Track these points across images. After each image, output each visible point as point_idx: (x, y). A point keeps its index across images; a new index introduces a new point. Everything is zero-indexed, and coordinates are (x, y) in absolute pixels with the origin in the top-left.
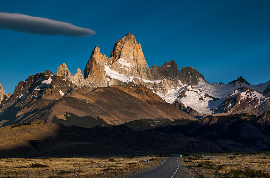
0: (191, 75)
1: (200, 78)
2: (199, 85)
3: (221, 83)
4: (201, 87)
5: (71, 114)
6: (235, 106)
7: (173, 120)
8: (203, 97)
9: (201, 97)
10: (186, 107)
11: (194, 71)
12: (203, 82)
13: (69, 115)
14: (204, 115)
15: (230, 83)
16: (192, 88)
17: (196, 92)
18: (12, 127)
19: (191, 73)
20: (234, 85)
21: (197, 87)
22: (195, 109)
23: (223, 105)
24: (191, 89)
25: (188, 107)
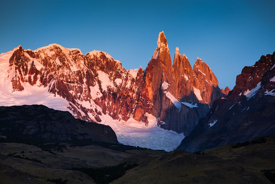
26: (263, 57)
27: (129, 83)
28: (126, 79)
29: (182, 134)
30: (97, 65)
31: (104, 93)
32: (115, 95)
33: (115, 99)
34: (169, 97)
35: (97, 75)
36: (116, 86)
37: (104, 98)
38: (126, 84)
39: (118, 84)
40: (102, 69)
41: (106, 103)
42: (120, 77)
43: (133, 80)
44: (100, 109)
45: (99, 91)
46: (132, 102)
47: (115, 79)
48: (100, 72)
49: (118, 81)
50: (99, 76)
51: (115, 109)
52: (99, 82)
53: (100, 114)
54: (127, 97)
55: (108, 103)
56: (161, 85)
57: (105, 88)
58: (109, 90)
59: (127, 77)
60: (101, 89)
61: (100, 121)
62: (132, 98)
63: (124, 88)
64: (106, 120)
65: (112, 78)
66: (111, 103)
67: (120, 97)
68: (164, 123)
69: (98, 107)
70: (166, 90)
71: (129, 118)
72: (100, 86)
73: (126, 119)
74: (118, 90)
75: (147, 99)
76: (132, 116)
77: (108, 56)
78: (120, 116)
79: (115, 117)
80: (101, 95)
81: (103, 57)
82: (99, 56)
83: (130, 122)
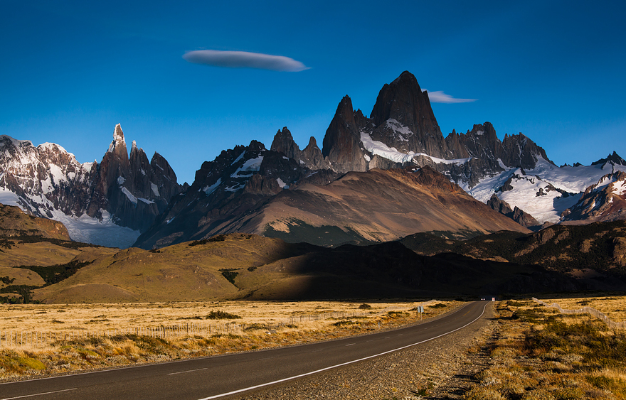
0: (522, 149)
1: (539, 154)
2: (536, 169)
3: (578, 164)
4: (540, 171)
5: (299, 221)
6: (603, 207)
7: (488, 233)
8: (544, 190)
9: (541, 190)
10: (513, 208)
11: (527, 142)
12: (543, 162)
13: (294, 224)
14: (545, 223)
15: (593, 164)
16: (524, 173)
17: (530, 180)
18: (190, 245)
19: (520, 145)
20: (602, 168)
21: (532, 172)
22: (528, 213)
23: (580, 205)
24: (521, 175)
25: (516, 208)
26: (223, 152)
27: (83, 177)
28: (80, 173)
29: (138, 231)
30: (49, 158)
31: (56, 187)
32: (67, 189)
33: (67, 194)
34: (125, 192)
35: (49, 168)
36: (69, 180)
37: (56, 192)
38: (79, 178)
39: (71, 178)
40: (54, 162)
41: (58, 198)
42: (73, 170)
43: (87, 174)
44: (51, 204)
45: (51, 185)
46: (86, 197)
47: (68, 172)
48: (51, 165)
49: (72, 175)
50: (51, 169)
51: (67, 204)
52: (51, 176)
53: (51, 209)
54: (80, 192)
55: (61, 198)
56: (117, 180)
57: (57, 182)
58: (62, 184)
59: (80, 171)
60: (53, 183)
61: (52, 217)
62: (85, 193)
63: (77, 182)
64: (58, 215)
65: (65, 172)
66: (63, 198)
67: (73, 192)
68: (119, 219)
69: (49, 201)
70: (121, 185)
71: (82, 214)
72: (52, 180)
73: (79, 214)
74: (72, 184)
75: (102, 194)
76: (85, 212)
77: (61, 149)
78: (73, 212)
79: (67, 212)
80: (53, 189)
81: (56, 149)
82: (51, 149)
83: (83, 218)
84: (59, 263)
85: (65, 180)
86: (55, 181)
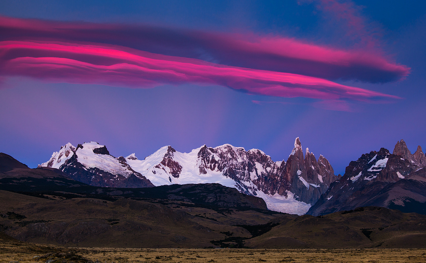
5: (410, 199)
13: (407, 201)
18: (342, 214)
26: (363, 155)
27: (276, 170)
28: (274, 168)
29: (310, 204)
30: (255, 158)
31: (259, 176)
32: (266, 178)
33: (266, 181)
34: (301, 180)
36: (267, 172)
37: (259, 180)
38: (273, 171)
39: (268, 171)
40: (258, 161)
41: (260, 183)
42: (270, 166)
43: (278, 169)
44: (256, 187)
45: (256, 175)
46: (277, 182)
47: (266, 167)
48: (256, 163)
49: (269, 169)
50: (256, 165)
51: (266, 187)
52: (256, 170)
53: (256, 190)
54: (274, 179)
55: (262, 183)
56: (296, 172)
57: (259, 174)
58: (262, 174)
59: (274, 166)
60: (257, 174)
61: (256, 195)
62: (277, 180)
63: (272, 174)
64: (260, 194)
65: (264, 167)
67: (269, 179)
68: (298, 197)
69: (255, 185)
70: (299, 175)
71: (275, 193)
72: (257, 172)
73: (273, 194)
74: (268, 175)
75: (287, 181)
76: (277, 192)
77: (262, 153)
78: (269, 192)
79: (266, 192)
80: (257, 178)
81: (259, 153)
82: (256, 152)
83: (276, 196)
84: (260, 224)
85: (265, 172)
86: (258, 173)
